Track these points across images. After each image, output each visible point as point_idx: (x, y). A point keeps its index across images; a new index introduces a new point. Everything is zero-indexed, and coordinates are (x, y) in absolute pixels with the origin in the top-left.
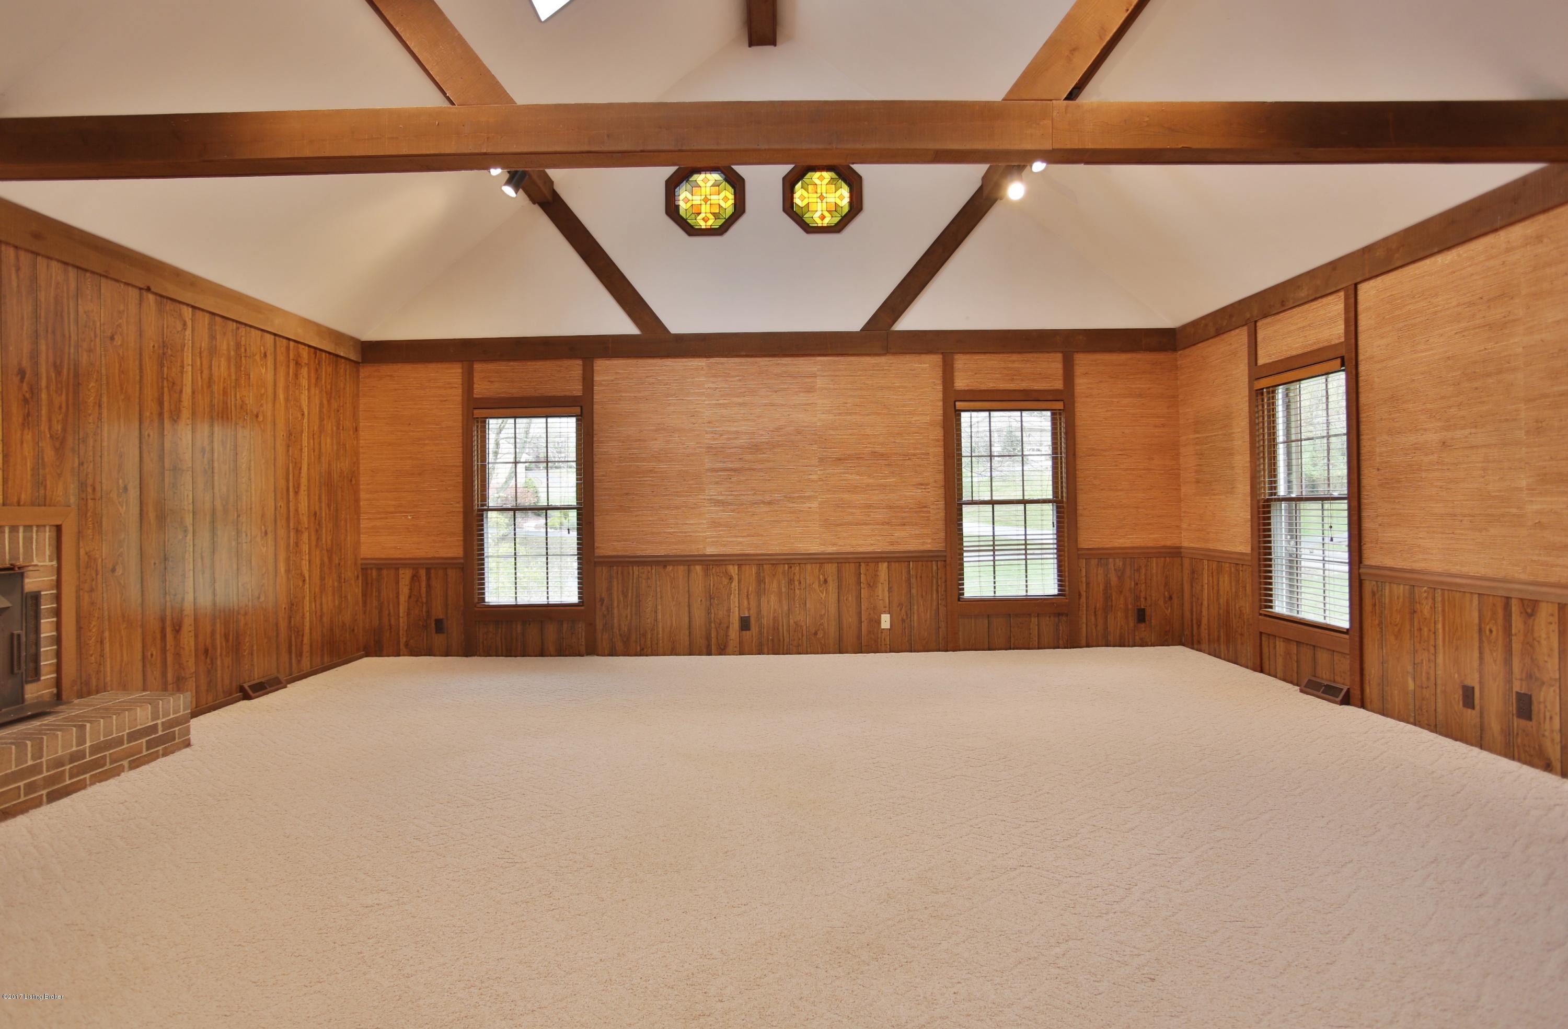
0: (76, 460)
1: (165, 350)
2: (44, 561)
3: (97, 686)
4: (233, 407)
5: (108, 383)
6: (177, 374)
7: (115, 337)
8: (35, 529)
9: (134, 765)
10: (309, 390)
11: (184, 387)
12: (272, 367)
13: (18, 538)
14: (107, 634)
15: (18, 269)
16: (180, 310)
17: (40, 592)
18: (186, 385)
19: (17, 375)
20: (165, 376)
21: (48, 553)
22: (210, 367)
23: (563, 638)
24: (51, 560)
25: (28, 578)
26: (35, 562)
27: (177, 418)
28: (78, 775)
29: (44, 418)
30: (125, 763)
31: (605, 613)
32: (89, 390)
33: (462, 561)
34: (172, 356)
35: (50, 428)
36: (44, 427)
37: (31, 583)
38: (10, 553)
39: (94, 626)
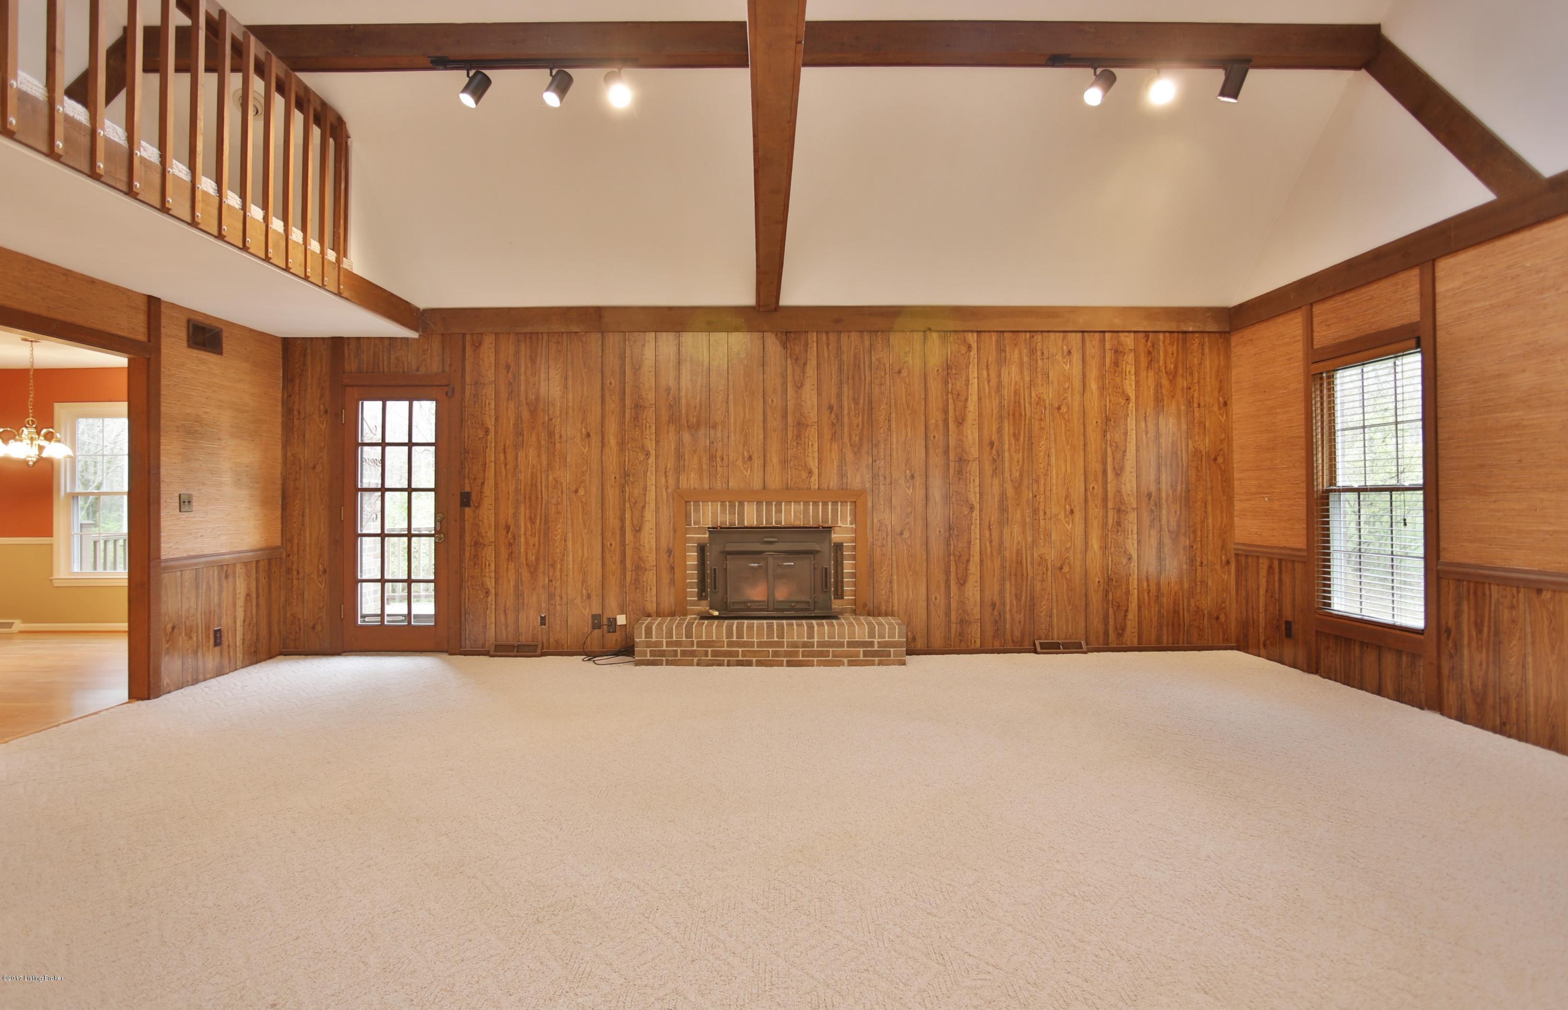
0: (871, 459)
1: (949, 371)
2: (847, 524)
3: (886, 611)
4: (1027, 405)
5: (896, 404)
6: (961, 387)
7: (902, 371)
8: (839, 504)
9: (851, 663)
10: (1137, 374)
11: (969, 396)
12: (1080, 362)
13: (828, 509)
14: (895, 577)
15: (828, 345)
16: (964, 337)
17: (842, 543)
18: (971, 394)
19: (828, 410)
20: (950, 390)
21: (849, 519)
22: (999, 376)
23: (1402, 677)
24: (851, 524)
25: (834, 533)
26: (840, 524)
27: (963, 421)
28: (808, 656)
29: (846, 434)
30: (845, 660)
31: (1452, 651)
32: (880, 411)
33: (1305, 554)
34: (956, 374)
35: (850, 440)
36: (846, 439)
37: (836, 537)
38: (822, 518)
39: (884, 571)
